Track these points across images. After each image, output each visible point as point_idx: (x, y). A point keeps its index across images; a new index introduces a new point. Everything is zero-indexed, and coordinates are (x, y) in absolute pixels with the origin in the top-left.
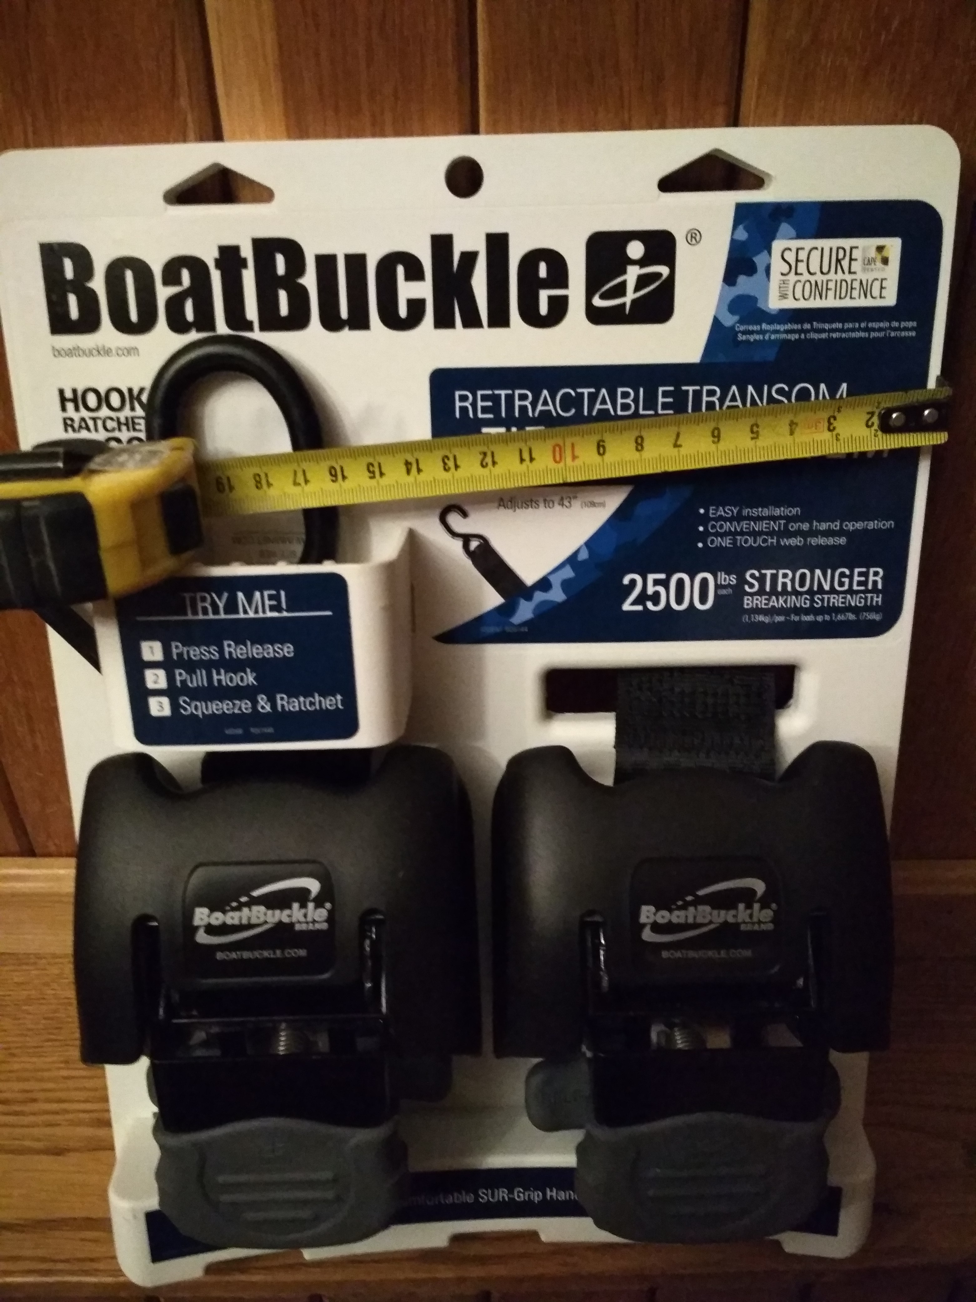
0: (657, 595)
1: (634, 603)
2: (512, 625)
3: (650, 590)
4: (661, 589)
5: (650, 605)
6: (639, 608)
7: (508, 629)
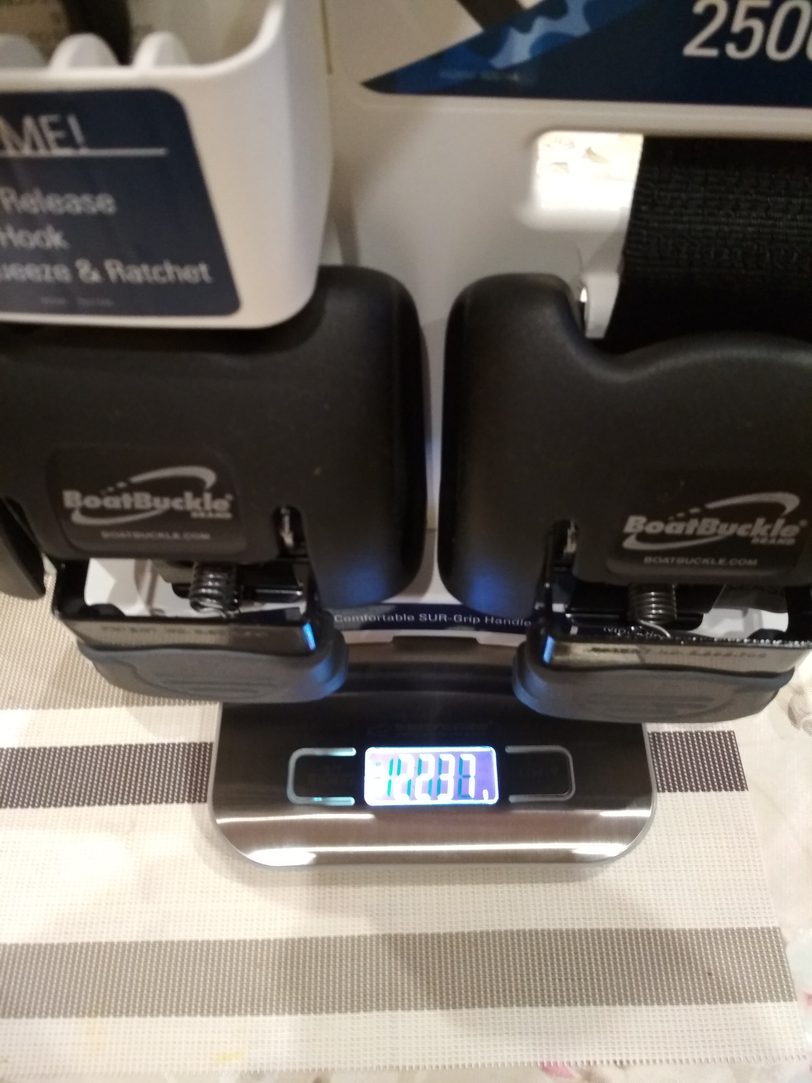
0: (748, 33)
1: (706, 44)
2: (492, 69)
3: (738, 25)
4: (757, 25)
5: (731, 50)
6: (712, 53)
7: (485, 76)
